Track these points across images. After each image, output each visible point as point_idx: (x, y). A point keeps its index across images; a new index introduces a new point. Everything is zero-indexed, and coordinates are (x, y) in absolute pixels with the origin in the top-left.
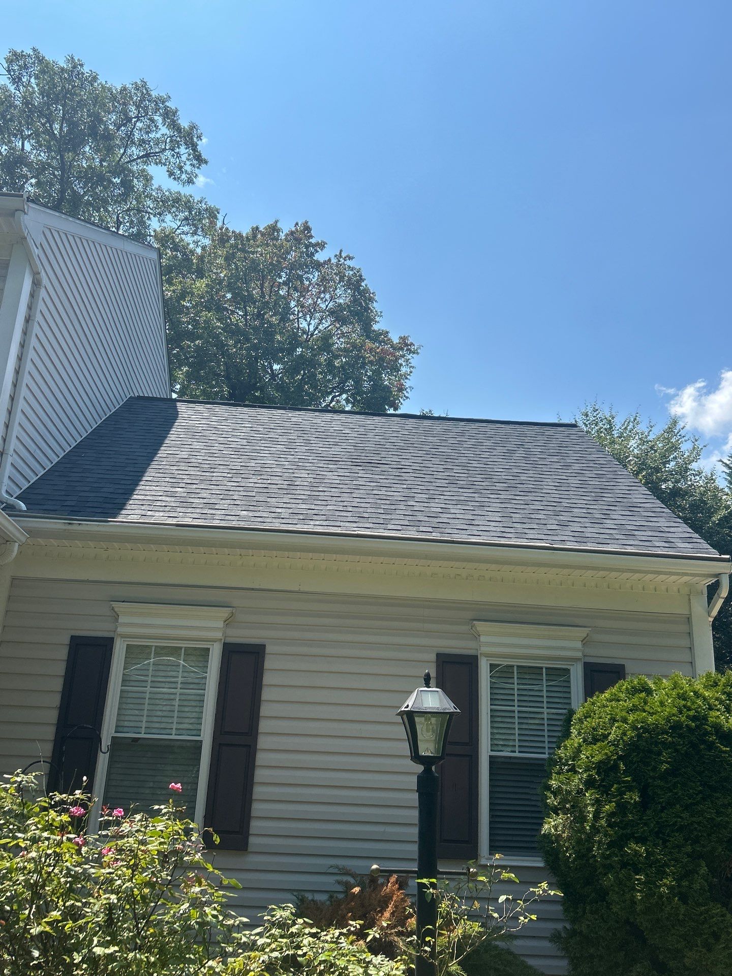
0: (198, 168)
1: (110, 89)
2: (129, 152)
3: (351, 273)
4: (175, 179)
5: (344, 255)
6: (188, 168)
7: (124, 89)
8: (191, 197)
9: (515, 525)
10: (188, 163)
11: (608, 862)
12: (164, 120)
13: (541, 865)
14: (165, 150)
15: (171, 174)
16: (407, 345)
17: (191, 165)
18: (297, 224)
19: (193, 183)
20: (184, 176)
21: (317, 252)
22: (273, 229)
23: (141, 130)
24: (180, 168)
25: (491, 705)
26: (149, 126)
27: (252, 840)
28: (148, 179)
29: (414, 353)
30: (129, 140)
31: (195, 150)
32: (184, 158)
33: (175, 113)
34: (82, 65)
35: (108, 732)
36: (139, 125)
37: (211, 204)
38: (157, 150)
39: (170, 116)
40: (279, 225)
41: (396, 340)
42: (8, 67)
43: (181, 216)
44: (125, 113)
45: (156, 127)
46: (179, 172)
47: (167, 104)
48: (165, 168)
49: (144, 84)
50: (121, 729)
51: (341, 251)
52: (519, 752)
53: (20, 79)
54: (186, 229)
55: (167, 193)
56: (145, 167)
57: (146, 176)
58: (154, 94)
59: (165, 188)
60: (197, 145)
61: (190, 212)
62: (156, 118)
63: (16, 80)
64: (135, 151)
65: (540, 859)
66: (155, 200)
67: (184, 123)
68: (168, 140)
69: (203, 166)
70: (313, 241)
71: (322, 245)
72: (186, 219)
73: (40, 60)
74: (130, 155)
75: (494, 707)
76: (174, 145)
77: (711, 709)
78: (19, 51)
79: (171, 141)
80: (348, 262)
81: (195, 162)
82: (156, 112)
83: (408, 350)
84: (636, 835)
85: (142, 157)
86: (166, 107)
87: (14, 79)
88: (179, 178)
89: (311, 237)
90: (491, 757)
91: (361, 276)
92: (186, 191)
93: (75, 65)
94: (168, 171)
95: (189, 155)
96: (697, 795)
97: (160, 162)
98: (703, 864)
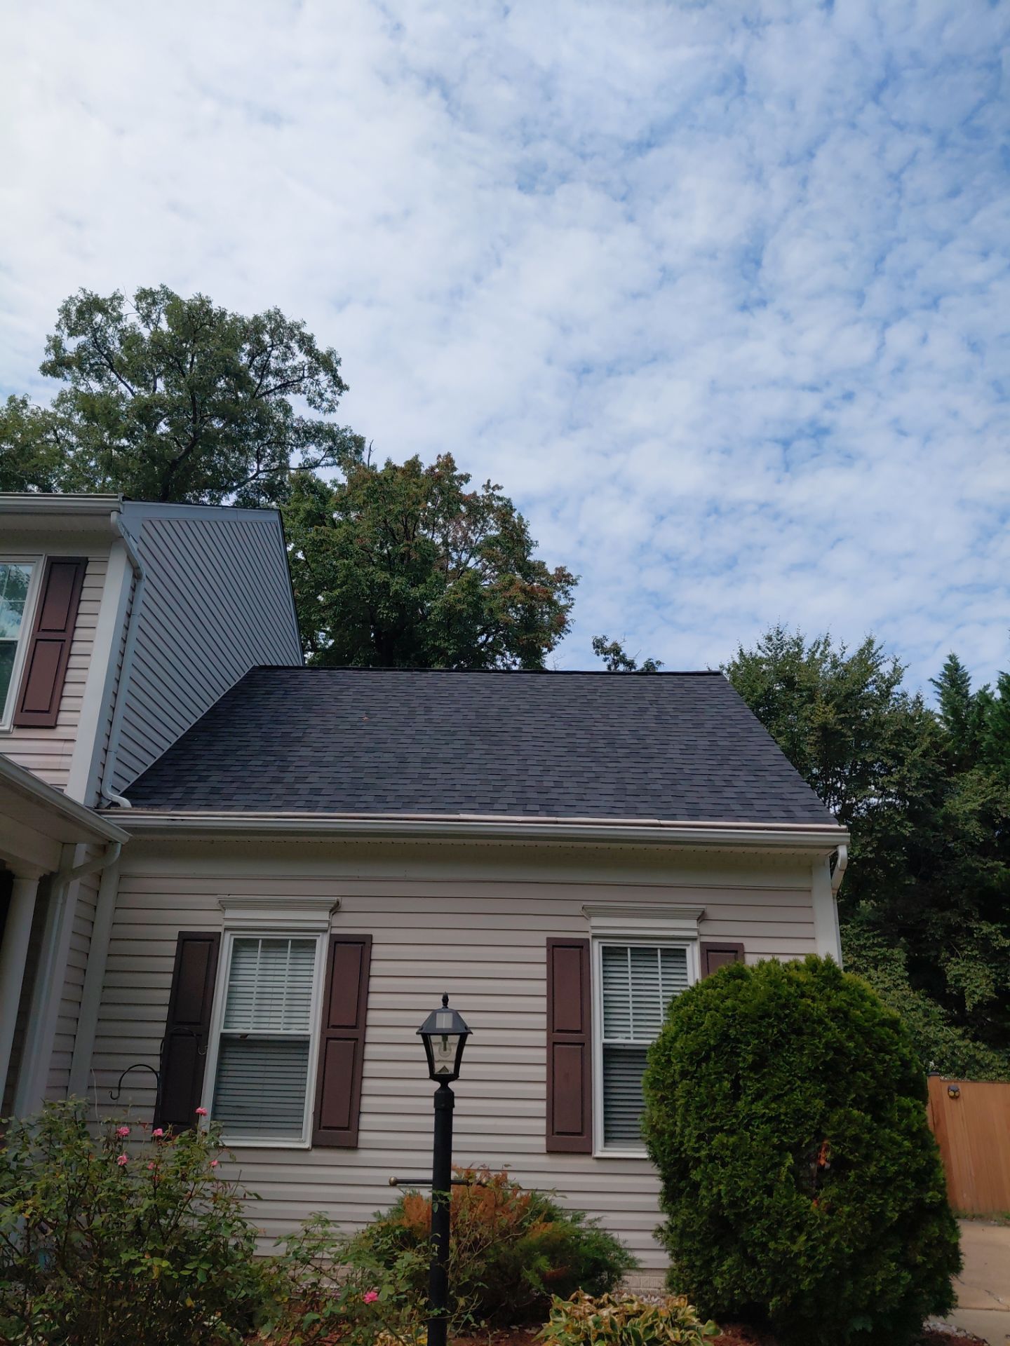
0: (339, 395)
1: (241, 320)
2: (265, 382)
3: (500, 503)
4: (315, 407)
5: (492, 485)
6: (328, 395)
7: (256, 318)
8: (335, 425)
9: (628, 798)
10: (329, 390)
11: (697, 1155)
12: (300, 347)
13: (645, 1156)
14: (303, 377)
15: (311, 402)
16: (564, 576)
17: (332, 392)
18: (439, 456)
19: (335, 411)
20: (325, 405)
21: (462, 485)
22: (414, 465)
23: (277, 358)
24: (321, 395)
25: (604, 989)
26: (285, 354)
27: (363, 1136)
28: (287, 410)
29: (572, 584)
30: (264, 370)
31: (335, 376)
32: (324, 384)
33: (310, 339)
34: (210, 302)
35: (217, 1029)
36: (275, 353)
37: (357, 432)
38: (296, 378)
39: (306, 343)
40: (420, 459)
41: (552, 572)
42: (138, 306)
43: (325, 445)
44: (259, 342)
45: (293, 354)
46: (319, 400)
47: (303, 330)
48: (304, 397)
49: (278, 312)
50: (230, 1025)
51: (489, 481)
52: (635, 1038)
53: (149, 316)
54: (330, 460)
55: (309, 424)
56: (284, 397)
57: (286, 406)
58: (288, 321)
59: (306, 418)
60: (336, 370)
61: (334, 440)
62: (292, 345)
63: (146, 318)
64: (272, 381)
65: (644, 1150)
66: (296, 431)
67: (321, 346)
68: (306, 368)
69: (345, 392)
70: (456, 473)
71: (466, 478)
72: (330, 449)
73: (170, 296)
74: (267, 386)
75: (606, 992)
76: (313, 372)
77: (803, 995)
78: (147, 288)
79: (310, 368)
80: (497, 493)
81: (336, 389)
82: (291, 340)
83: (565, 581)
84: (725, 1128)
85: (280, 387)
86: (302, 334)
87: (144, 317)
88: (319, 406)
89: (455, 469)
90: (604, 1044)
91: (511, 507)
92: (328, 419)
93: (204, 301)
94: (308, 400)
95: (330, 382)
96: (785, 1086)
97: (299, 390)
98: (790, 1156)
